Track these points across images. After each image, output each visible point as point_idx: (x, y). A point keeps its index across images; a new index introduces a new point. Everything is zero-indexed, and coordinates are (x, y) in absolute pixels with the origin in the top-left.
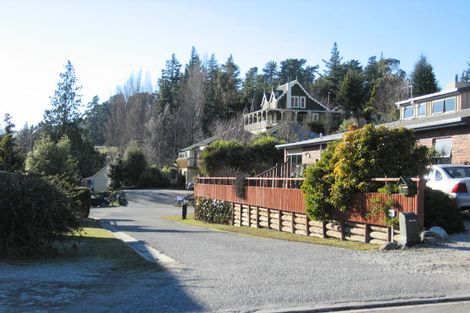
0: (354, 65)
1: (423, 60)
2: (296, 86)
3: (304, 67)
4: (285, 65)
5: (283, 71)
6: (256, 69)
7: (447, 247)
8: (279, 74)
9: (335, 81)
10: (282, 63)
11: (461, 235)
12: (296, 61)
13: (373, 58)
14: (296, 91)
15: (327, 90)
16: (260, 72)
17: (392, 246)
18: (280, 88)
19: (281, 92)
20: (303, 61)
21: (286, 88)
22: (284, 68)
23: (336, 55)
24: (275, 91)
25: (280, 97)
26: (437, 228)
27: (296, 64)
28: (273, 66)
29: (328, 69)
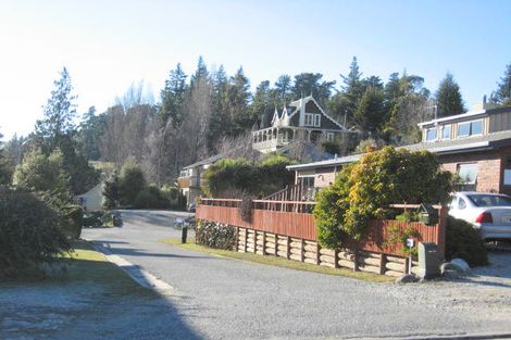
0: (374, 81)
1: (450, 78)
2: (310, 102)
3: (320, 82)
4: (300, 79)
5: (297, 86)
6: (267, 83)
7: (469, 281)
8: (293, 89)
9: (353, 99)
10: (297, 77)
11: (485, 269)
12: (311, 75)
13: (395, 75)
14: (310, 107)
15: (344, 108)
16: (272, 86)
17: (410, 279)
18: (293, 104)
19: (294, 108)
20: (319, 76)
21: (300, 104)
22: (297, 83)
23: (355, 70)
24: (288, 107)
25: (293, 114)
26: (459, 260)
27: (312, 78)
28: (286, 80)
29: (345, 85)
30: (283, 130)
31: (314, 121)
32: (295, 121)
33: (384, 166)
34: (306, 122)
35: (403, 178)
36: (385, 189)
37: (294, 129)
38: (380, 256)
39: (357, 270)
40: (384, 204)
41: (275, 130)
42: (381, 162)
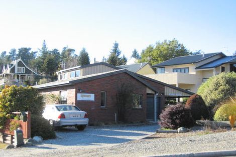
0: (55, 51)
1: (84, 50)
2: (20, 61)
3: (30, 52)
4: (21, 50)
5: (19, 54)
6: (5, 52)
8: (17, 55)
9: (44, 59)
10: (19, 49)
12: (26, 48)
13: (65, 48)
14: (20, 64)
15: (39, 65)
16: (7, 54)
18: (12, 63)
19: (12, 65)
20: (30, 49)
21: (15, 63)
22: (20, 52)
23: (45, 46)
24: (9, 64)
25: (12, 67)
26: (37, 137)
27: (26, 50)
28: (14, 51)
29: (40, 53)
30: (7, 75)
31: (22, 70)
32: (13, 70)
33: (11, 95)
34: (18, 71)
35: (18, 100)
36: (10, 105)
37: (13, 74)
38: (10, 136)
39: (4, 142)
40: (10, 112)
41: (3, 75)
42: (9, 92)
